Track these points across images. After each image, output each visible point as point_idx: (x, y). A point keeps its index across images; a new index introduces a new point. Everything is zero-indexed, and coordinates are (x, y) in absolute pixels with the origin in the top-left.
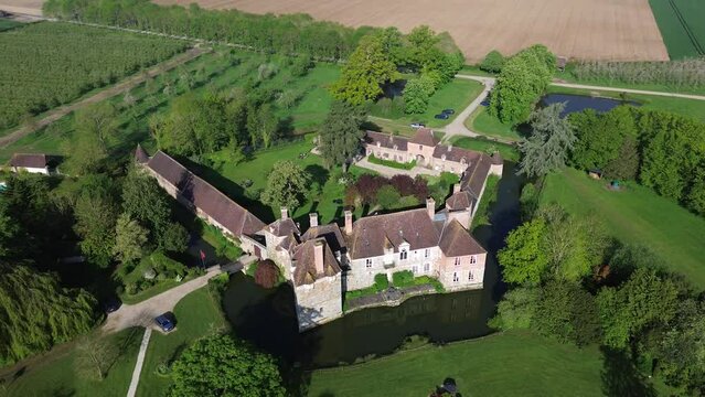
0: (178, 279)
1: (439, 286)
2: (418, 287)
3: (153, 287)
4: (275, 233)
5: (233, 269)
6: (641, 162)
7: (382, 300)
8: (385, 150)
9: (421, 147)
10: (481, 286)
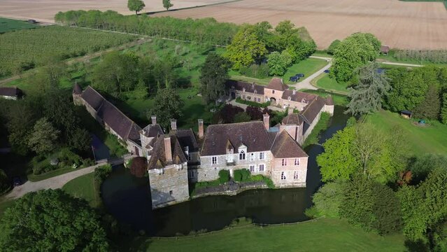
0: (74, 166)
1: (270, 183)
2: (253, 182)
3: (55, 171)
4: (145, 135)
7: (223, 190)
8: (248, 94)
9: (273, 92)
10: (305, 185)
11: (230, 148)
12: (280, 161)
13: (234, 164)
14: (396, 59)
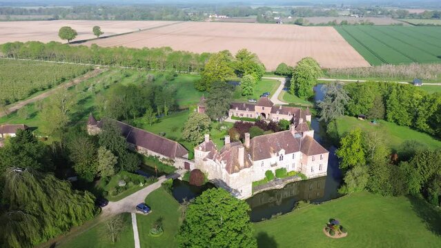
0: (141, 185)
1: (303, 176)
2: (291, 177)
3: (127, 191)
4: (203, 150)
5: (174, 177)
6: (386, 108)
7: (273, 186)
8: (241, 112)
9: (263, 108)
10: (326, 174)
11: (274, 152)
12: (310, 158)
13: (276, 164)
14: (329, 76)
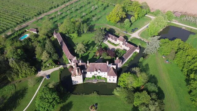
0: (53, 67)
1: (106, 81)
2: (102, 80)
3: (48, 68)
4: (73, 62)
5: (65, 66)
7: (93, 81)
8: (112, 40)
9: (120, 41)
10: (116, 83)
11: (95, 71)
13: (97, 74)
